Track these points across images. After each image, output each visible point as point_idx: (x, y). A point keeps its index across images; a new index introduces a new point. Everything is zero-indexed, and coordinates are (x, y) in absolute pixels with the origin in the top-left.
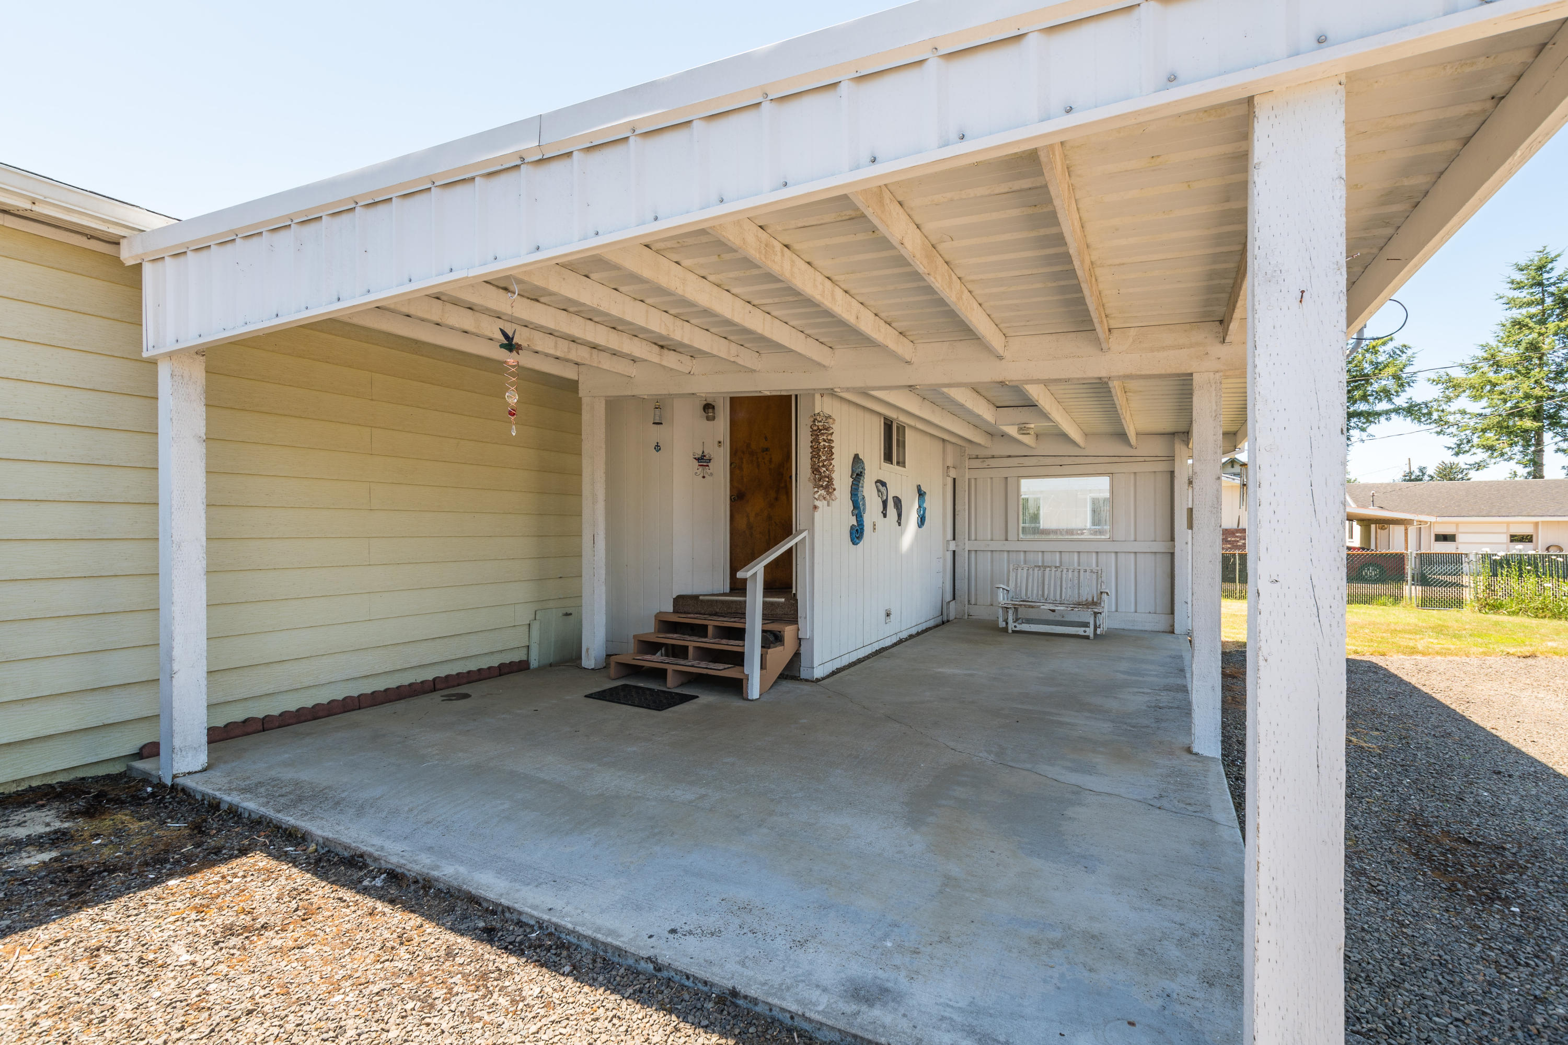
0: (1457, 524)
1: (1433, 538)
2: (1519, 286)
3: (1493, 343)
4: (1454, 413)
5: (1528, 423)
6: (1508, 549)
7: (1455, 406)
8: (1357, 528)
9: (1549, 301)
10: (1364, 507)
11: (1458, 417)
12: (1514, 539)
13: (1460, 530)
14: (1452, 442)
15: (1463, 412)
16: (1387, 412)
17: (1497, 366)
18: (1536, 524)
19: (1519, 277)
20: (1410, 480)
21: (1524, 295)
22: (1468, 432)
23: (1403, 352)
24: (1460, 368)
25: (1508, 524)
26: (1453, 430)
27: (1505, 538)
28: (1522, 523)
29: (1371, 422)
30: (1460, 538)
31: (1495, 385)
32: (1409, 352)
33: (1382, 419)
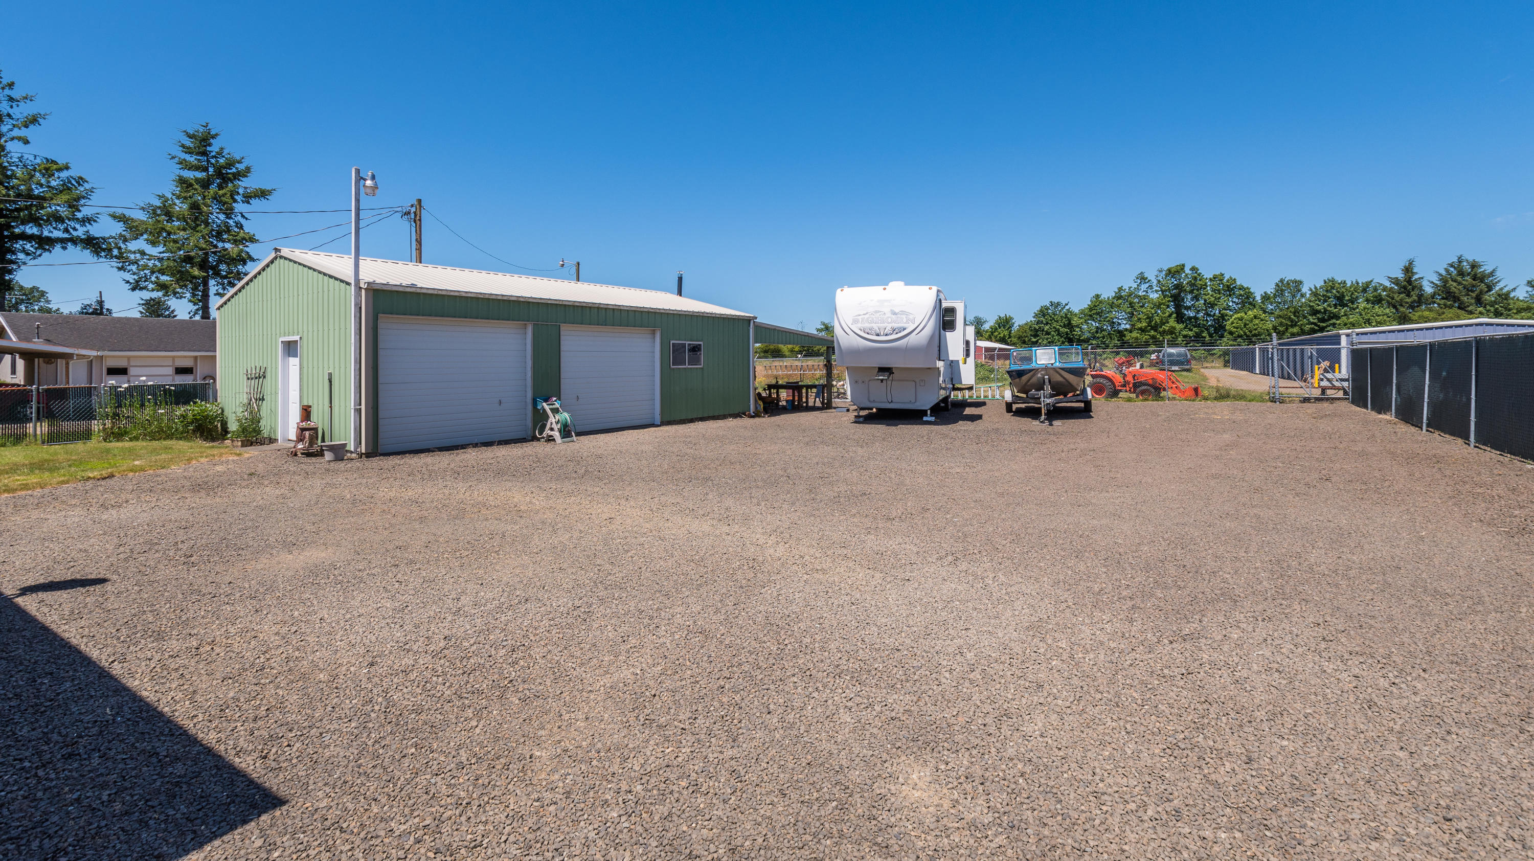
0: (129, 358)
1: (105, 371)
2: (188, 151)
3: (169, 196)
4: (134, 253)
5: (196, 272)
6: (173, 380)
7: (133, 246)
8: (20, 364)
9: (211, 170)
10: (29, 340)
11: (138, 256)
12: (180, 371)
13: (132, 364)
14: (131, 278)
15: (143, 253)
16: (62, 241)
17: (169, 215)
18: (196, 358)
19: (188, 142)
20: (87, 313)
21: (192, 159)
22: (147, 272)
23: (80, 185)
24: (142, 211)
25: (174, 358)
26: (134, 268)
27: (170, 371)
28: (185, 357)
29: (45, 250)
30: (132, 371)
31: (169, 234)
32: (87, 186)
33: (58, 248)
